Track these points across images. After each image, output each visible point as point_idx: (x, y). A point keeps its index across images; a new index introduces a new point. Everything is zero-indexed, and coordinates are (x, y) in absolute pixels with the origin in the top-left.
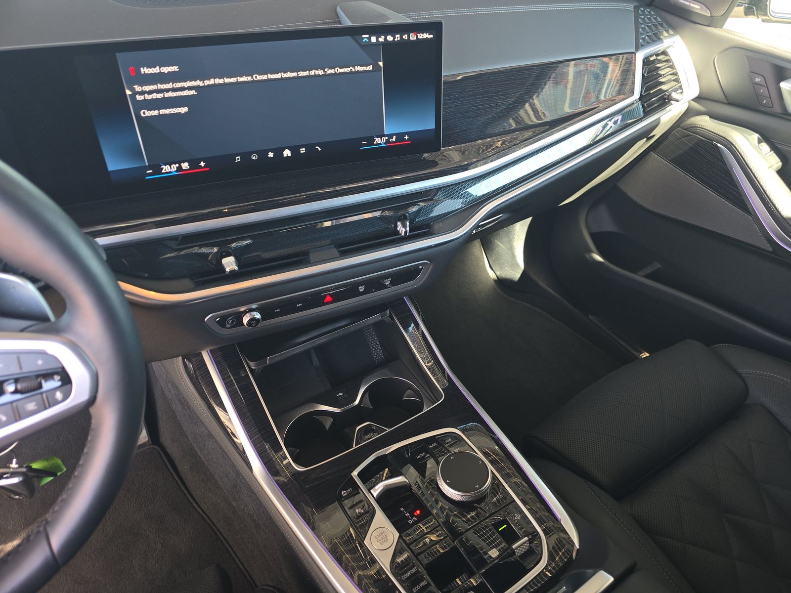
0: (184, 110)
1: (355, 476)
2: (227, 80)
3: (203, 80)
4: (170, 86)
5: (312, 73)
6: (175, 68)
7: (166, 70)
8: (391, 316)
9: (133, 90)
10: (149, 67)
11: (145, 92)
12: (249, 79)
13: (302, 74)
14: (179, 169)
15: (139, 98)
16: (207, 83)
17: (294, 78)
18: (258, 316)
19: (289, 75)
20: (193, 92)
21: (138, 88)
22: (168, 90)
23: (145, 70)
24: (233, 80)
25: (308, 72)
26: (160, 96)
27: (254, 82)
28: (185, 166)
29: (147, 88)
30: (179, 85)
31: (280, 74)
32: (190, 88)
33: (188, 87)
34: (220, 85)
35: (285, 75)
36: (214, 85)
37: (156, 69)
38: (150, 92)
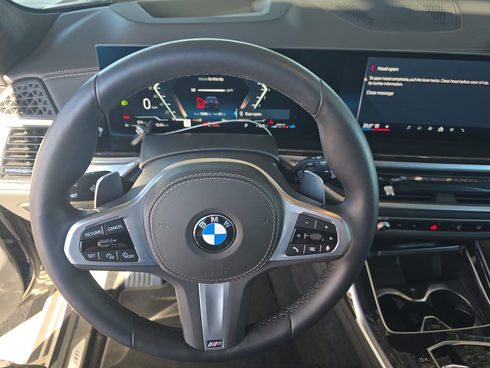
0: (391, 94)
1: (430, 351)
2: (424, 80)
3: (409, 78)
4: (389, 79)
5: (480, 83)
6: (397, 69)
7: (392, 70)
8: (464, 250)
9: (368, 79)
10: (383, 66)
11: (375, 80)
12: (438, 81)
13: (473, 82)
14: (373, 127)
15: (370, 83)
16: (412, 80)
17: (467, 84)
18: (388, 225)
19: (465, 82)
20: (401, 84)
21: (371, 78)
22: (387, 81)
23: (380, 69)
24: (428, 80)
25: (478, 82)
26: (381, 84)
27: (440, 83)
28: (377, 126)
29: (376, 79)
30: (394, 79)
31: (459, 80)
32: (400, 82)
33: (399, 82)
34: (419, 82)
35: (462, 82)
36: (415, 82)
37: (386, 68)
38: (377, 81)
